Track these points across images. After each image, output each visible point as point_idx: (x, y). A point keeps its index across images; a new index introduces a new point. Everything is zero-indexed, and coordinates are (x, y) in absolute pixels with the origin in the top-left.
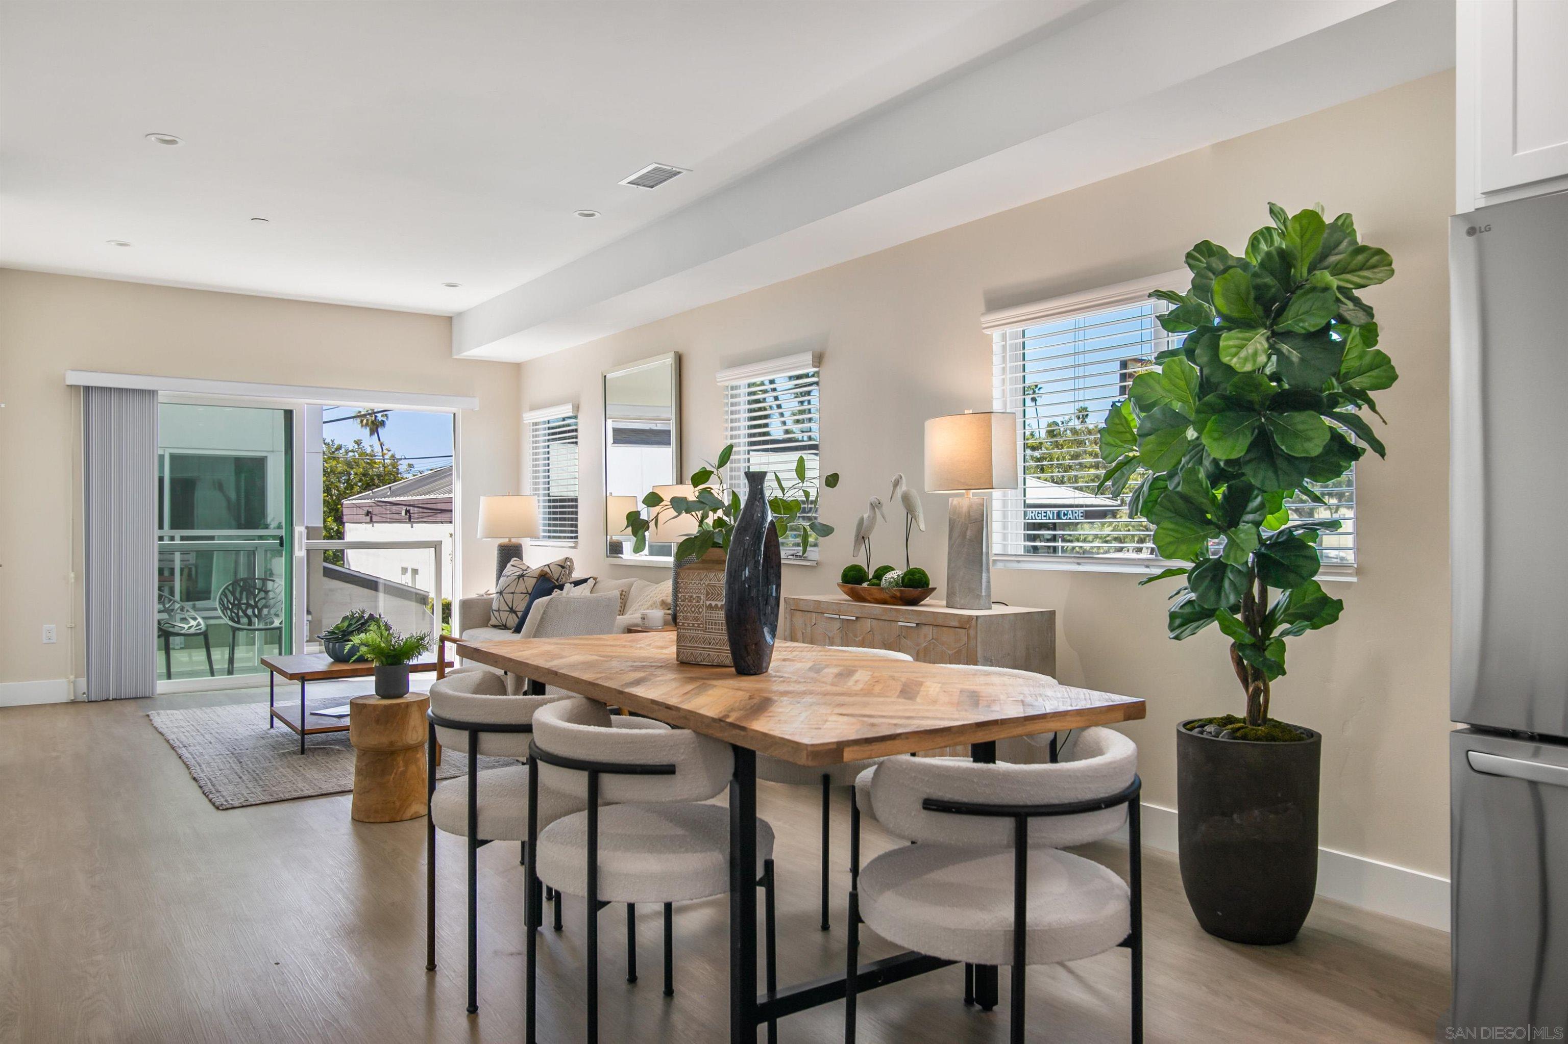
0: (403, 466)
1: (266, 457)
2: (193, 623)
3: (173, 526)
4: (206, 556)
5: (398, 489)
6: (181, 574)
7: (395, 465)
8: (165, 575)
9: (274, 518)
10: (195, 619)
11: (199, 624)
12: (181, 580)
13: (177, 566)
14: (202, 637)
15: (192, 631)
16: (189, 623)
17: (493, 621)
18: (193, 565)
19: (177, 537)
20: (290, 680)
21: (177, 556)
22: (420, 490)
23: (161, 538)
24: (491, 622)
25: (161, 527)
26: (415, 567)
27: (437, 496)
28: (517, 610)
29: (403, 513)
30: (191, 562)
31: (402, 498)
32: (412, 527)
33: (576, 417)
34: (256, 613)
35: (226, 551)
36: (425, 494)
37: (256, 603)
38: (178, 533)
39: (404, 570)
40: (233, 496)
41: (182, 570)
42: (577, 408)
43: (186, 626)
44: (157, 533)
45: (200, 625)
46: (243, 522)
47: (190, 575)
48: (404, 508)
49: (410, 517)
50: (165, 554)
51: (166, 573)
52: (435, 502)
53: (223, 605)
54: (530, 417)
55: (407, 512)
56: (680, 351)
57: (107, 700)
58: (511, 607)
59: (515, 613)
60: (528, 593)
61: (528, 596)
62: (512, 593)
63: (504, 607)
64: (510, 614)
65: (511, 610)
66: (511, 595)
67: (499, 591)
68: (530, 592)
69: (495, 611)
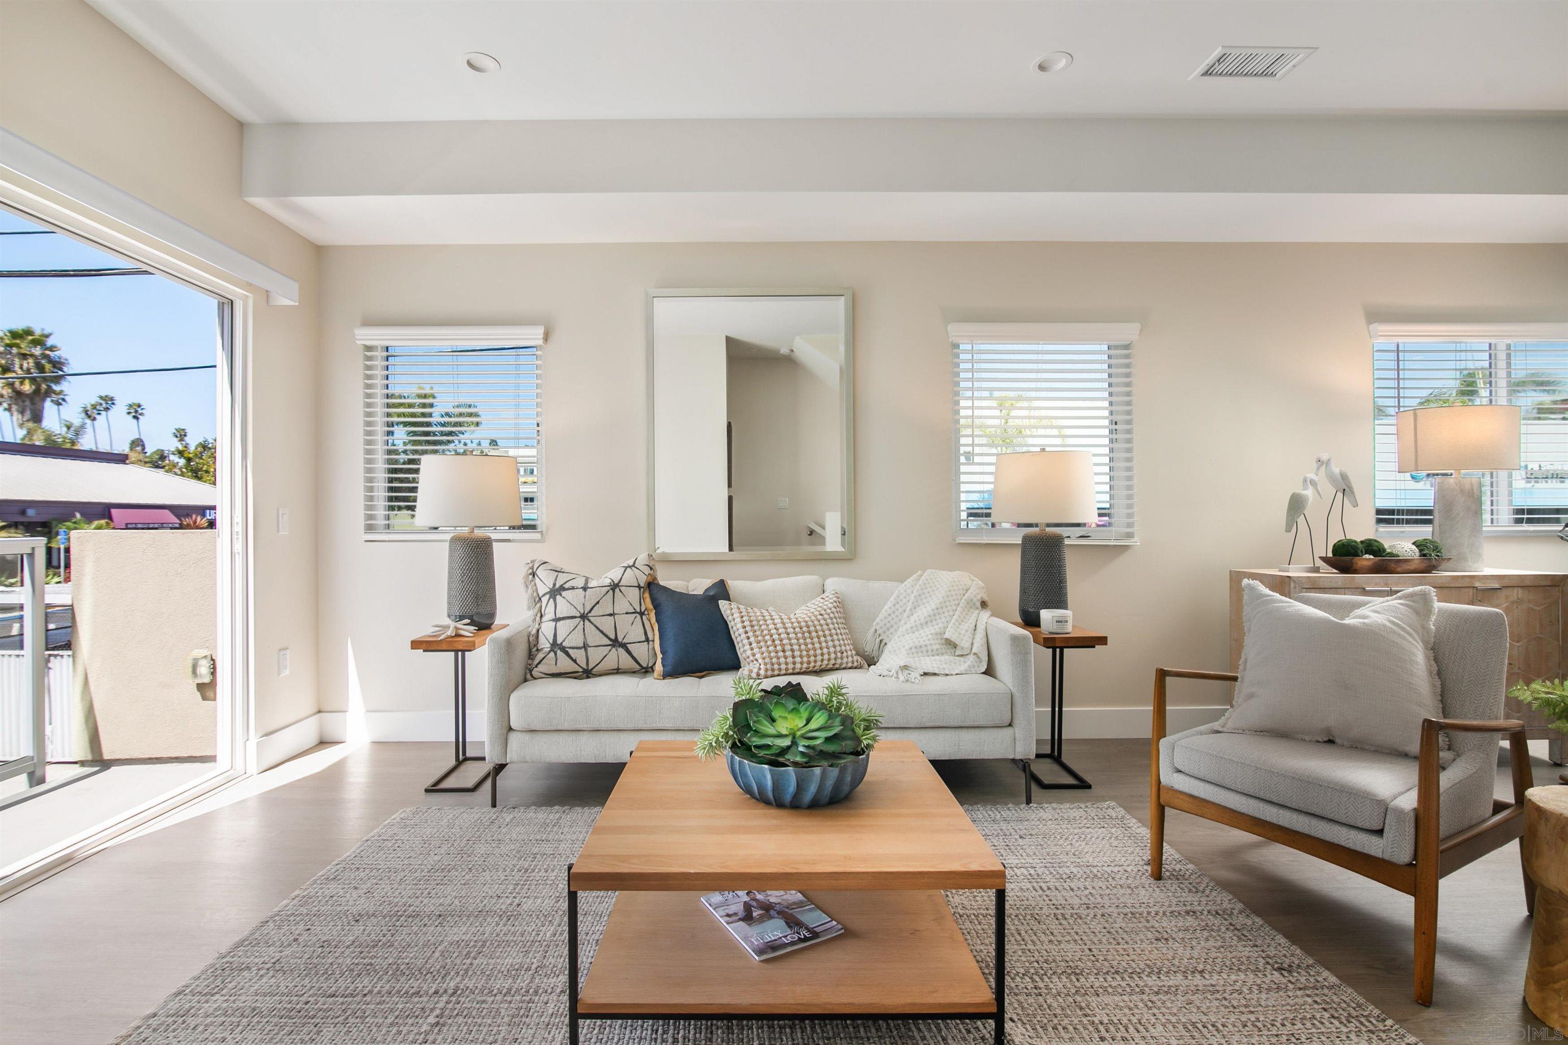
58: (613, 637)
59: (624, 646)
60: (638, 613)
61: (639, 616)
62: (610, 615)
63: (595, 638)
64: (614, 649)
65: (616, 643)
66: (609, 617)
67: (579, 615)
68: (639, 611)
69: (571, 648)
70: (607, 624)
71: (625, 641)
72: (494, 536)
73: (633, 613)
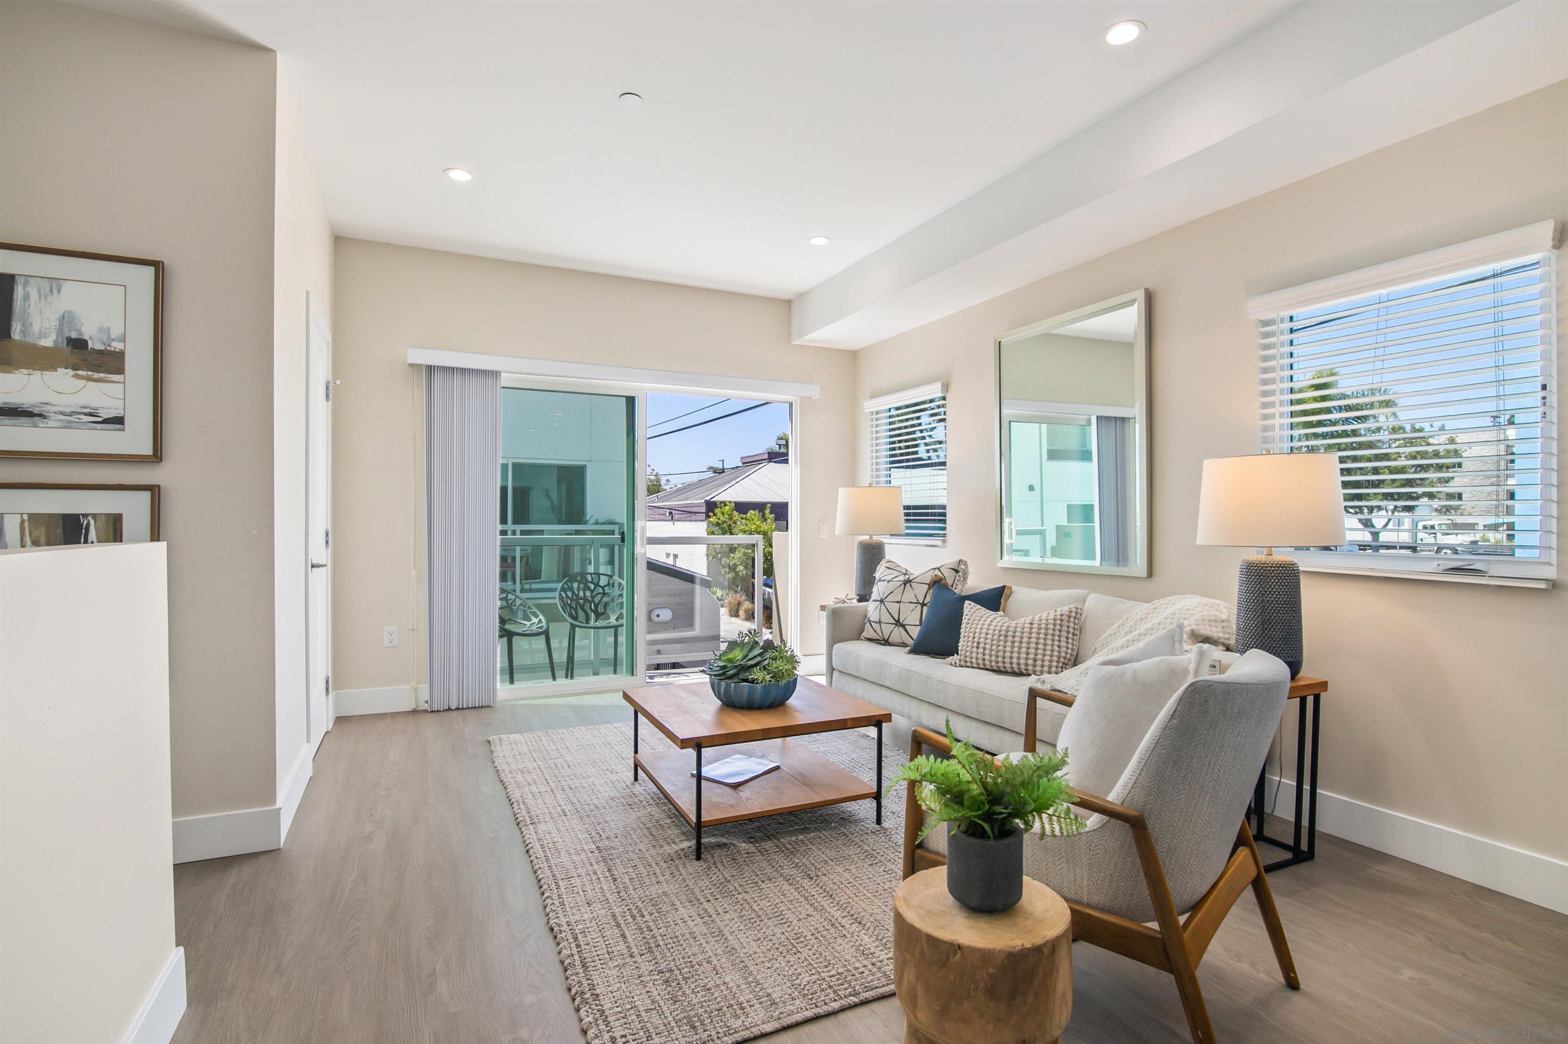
0: (663, 482)
1: (586, 465)
2: (535, 620)
3: (515, 522)
4: (537, 549)
5: (663, 497)
6: (521, 561)
7: (658, 480)
8: (506, 562)
9: (592, 516)
10: (537, 616)
11: (540, 621)
12: (521, 567)
13: (518, 555)
14: (543, 636)
15: (534, 628)
16: (531, 620)
17: (868, 632)
18: (529, 554)
19: (518, 532)
20: (682, 748)
21: (518, 549)
22: (677, 498)
23: (503, 533)
24: (864, 634)
25: (504, 520)
26: (675, 553)
27: (692, 502)
28: (905, 623)
29: (668, 514)
30: (528, 551)
31: (666, 504)
32: (674, 524)
33: (944, 398)
34: (593, 607)
35: (552, 544)
36: (684, 500)
37: (593, 597)
38: (519, 528)
39: (668, 555)
40: (555, 498)
41: (521, 558)
42: (946, 387)
43: (528, 623)
44: (500, 527)
45: (542, 622)
46: (564, 519)
47: (527, 563)
48: (668, 511)
49: (672, 517)
50: (505, 546)
51: (509, 560)
52: (691, 506)
53: (563, 601)
54: (870, 405)
55: (670, 513)
56: (1147, 287)
57: (449, 709)
58: (897, 619)
59: (903, 626)
60: (920, 603)
61: (920, 606)
62: (898, 602)
63: (886, 618)
64: (896, 627)
65: (898, 623)
66: (896, 604)
67: (879, 599)
68: (921, 602)
69: (874, 622)
70: (894, 608)
71: (904, 623)
72: (885, 541)
73: (916, 603)
